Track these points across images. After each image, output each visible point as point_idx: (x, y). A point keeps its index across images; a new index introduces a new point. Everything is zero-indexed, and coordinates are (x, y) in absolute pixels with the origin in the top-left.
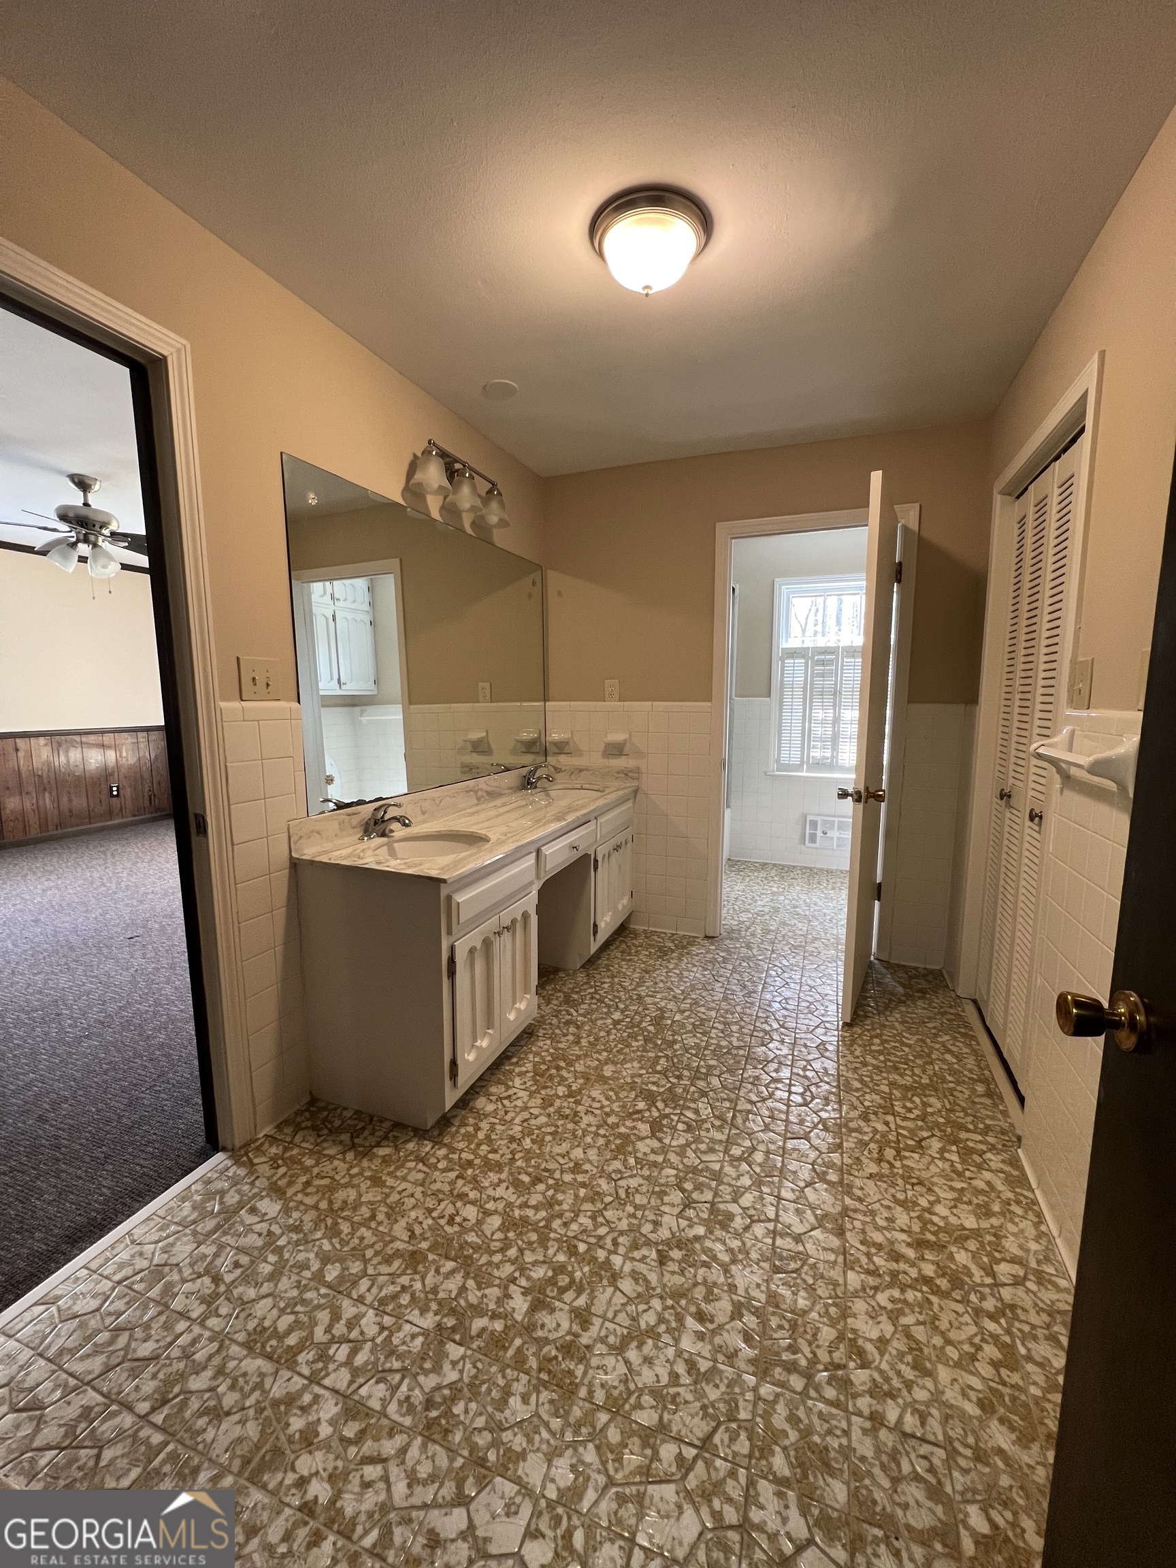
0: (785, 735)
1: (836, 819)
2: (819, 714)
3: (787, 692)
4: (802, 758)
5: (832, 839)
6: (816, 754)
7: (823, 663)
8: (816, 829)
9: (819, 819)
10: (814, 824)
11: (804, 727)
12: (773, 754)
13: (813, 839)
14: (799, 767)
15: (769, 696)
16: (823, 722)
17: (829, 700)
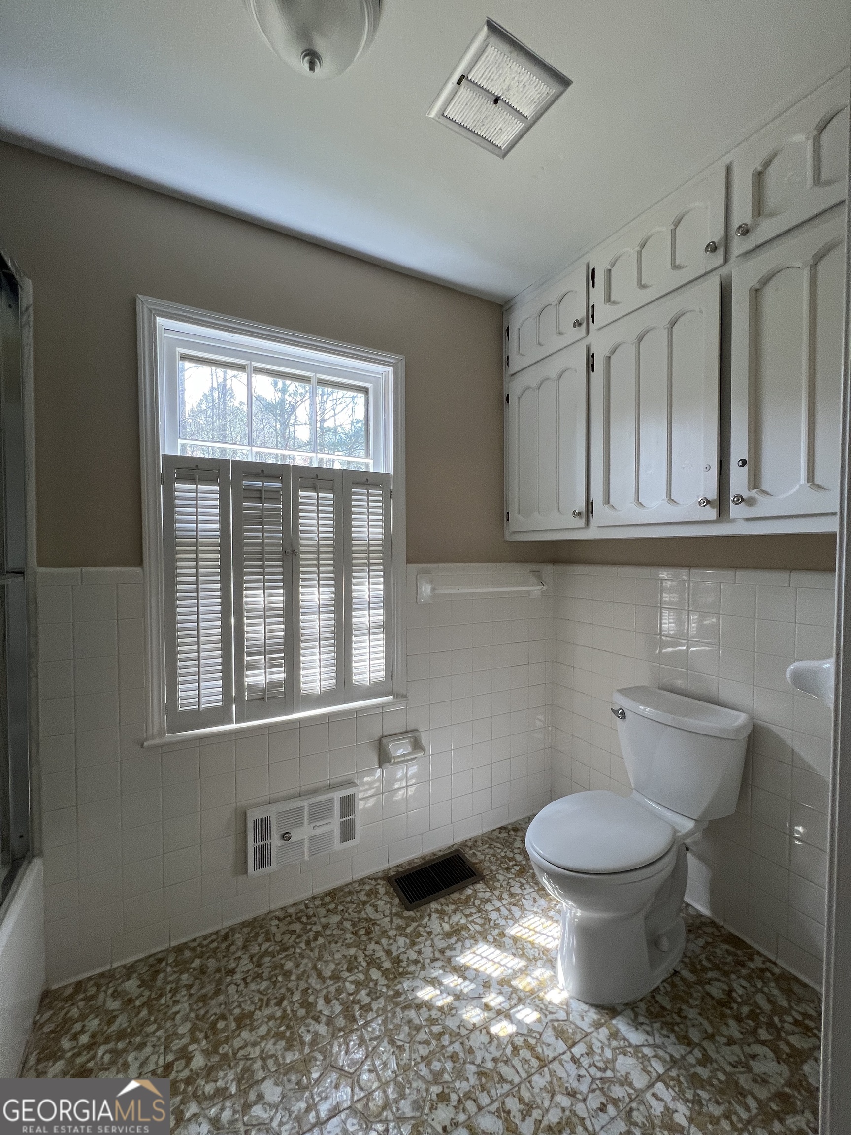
0: (186, 650)
1: (305, 804)
2: (255, 598)
3: (184, 555)
4: (226, 687)
5: (301, 843)
6: (256, 678)
7: (259, 495)
8: (268, 836)
9: (272, 812)
10: (263, 826)
11: (225, 626)
12: (157, 698)
13: (263, 857)
14: (219, 715)
15: (140, 562)
16: (267, 613)
17: (274, 566)
